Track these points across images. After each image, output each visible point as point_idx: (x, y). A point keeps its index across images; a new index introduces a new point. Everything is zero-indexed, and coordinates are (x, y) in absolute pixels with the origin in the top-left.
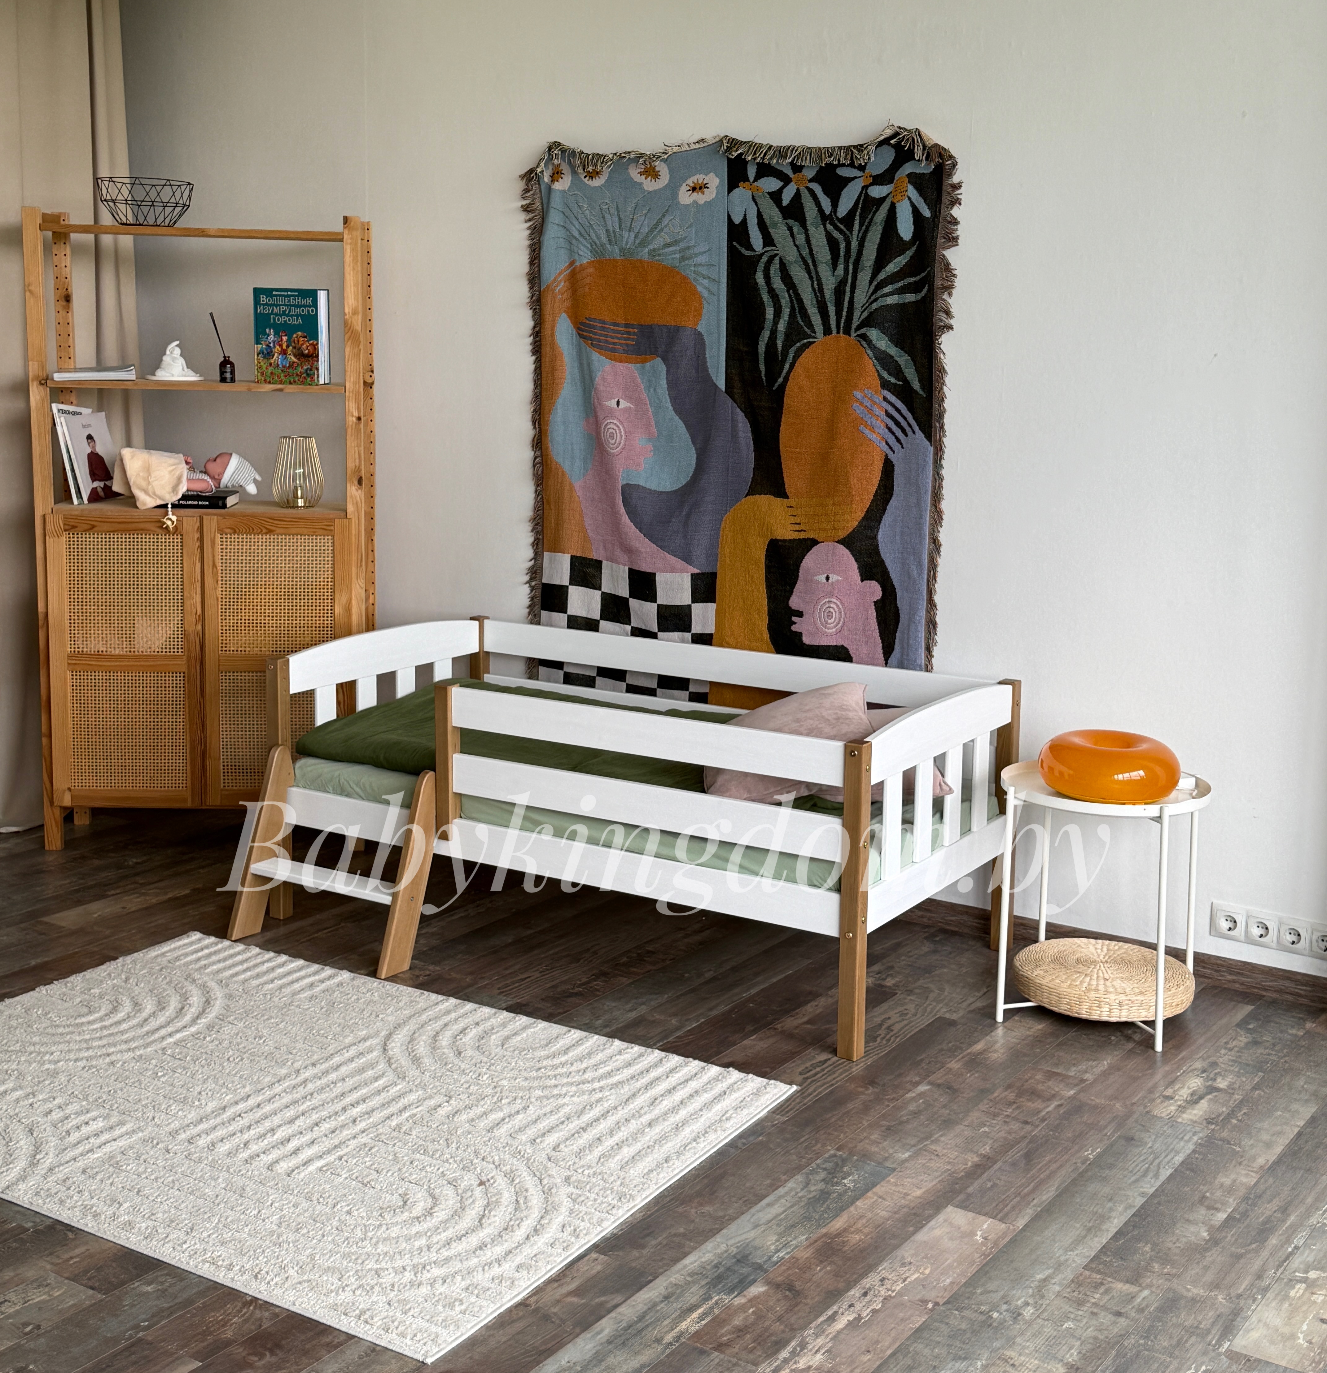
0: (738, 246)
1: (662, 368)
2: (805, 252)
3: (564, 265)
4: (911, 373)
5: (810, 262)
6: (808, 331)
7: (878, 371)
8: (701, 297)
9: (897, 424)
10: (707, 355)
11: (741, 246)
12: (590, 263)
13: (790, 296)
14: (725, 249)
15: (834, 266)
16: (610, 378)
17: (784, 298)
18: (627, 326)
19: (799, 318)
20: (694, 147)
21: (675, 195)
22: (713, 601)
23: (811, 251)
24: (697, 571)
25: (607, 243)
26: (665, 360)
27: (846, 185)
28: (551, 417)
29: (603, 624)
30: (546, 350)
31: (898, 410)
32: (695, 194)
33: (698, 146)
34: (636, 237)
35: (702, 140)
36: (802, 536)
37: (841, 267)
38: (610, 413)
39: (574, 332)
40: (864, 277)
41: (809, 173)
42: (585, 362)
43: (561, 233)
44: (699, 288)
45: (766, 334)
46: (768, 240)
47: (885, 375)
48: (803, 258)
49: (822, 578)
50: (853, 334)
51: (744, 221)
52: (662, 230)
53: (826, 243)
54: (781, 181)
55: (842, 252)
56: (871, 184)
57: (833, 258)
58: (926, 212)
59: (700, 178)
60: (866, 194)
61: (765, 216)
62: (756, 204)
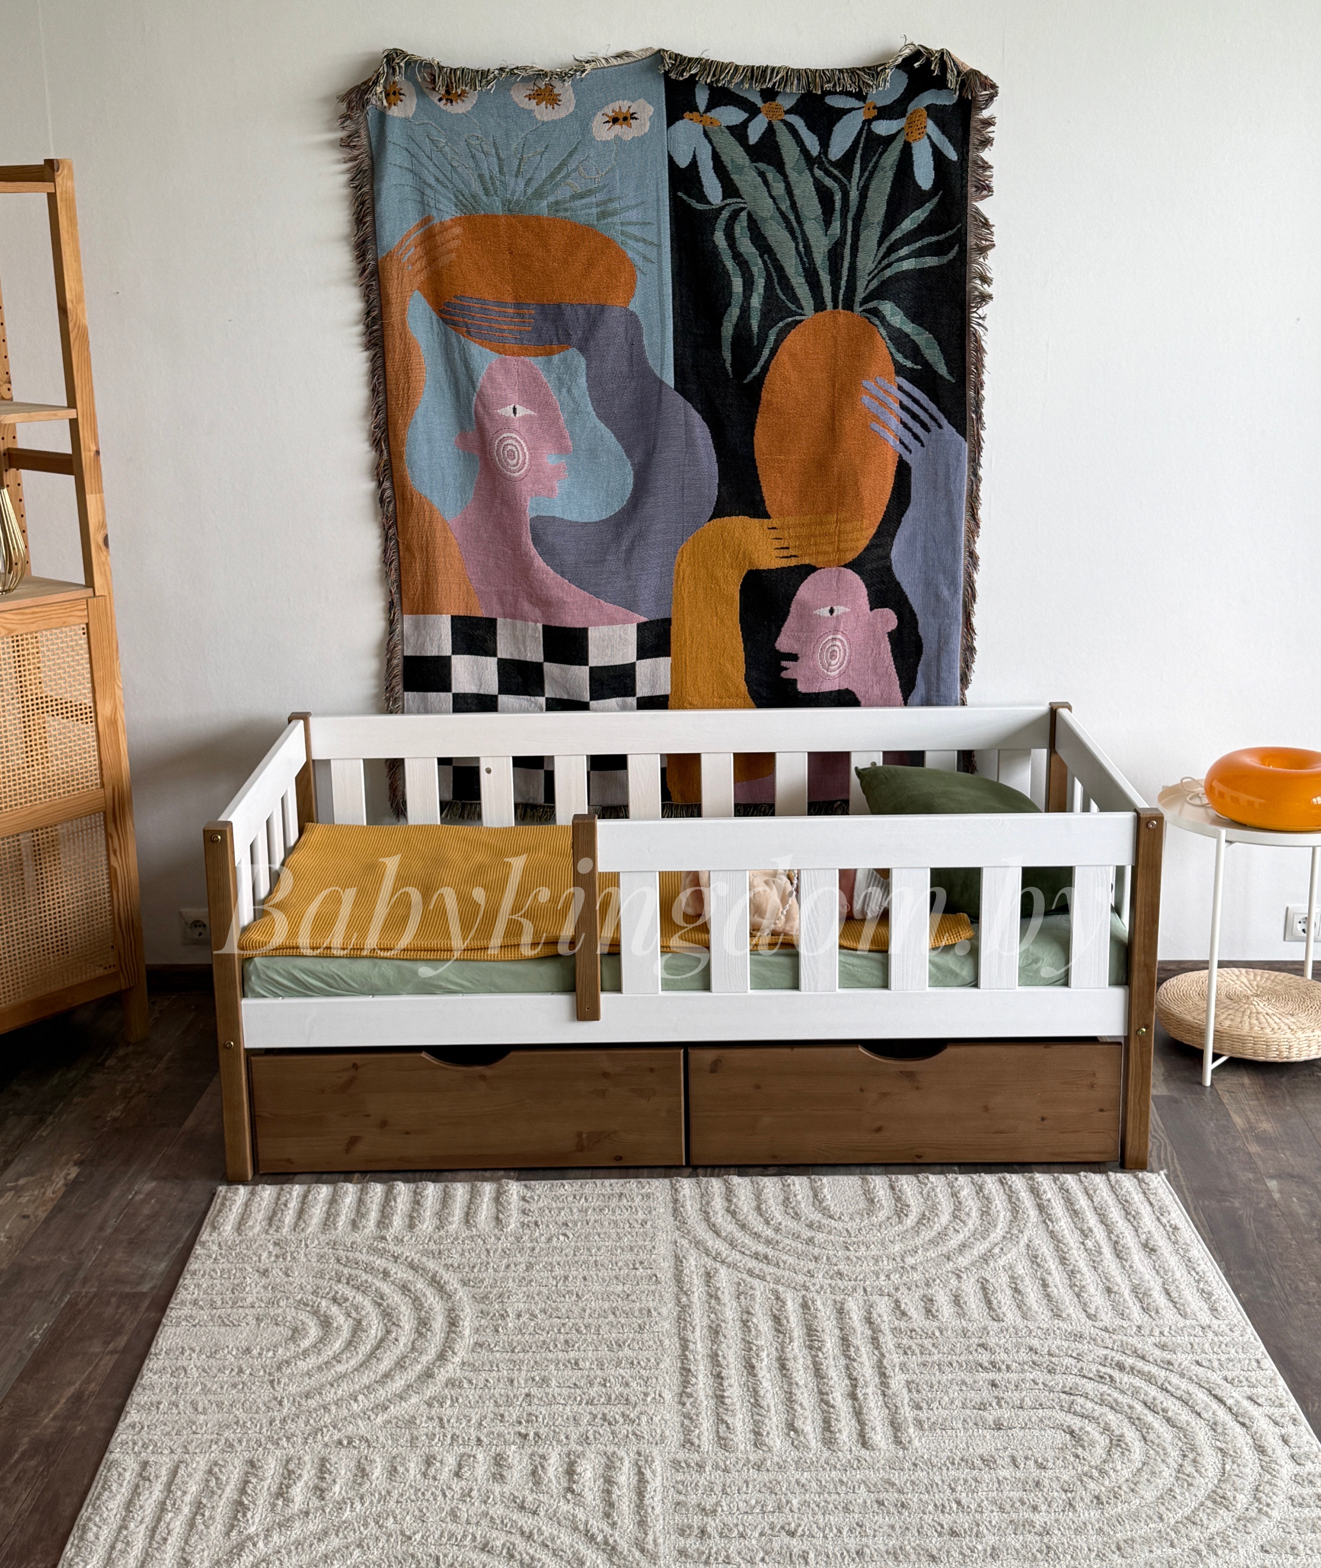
0: (685, 197)
1: (580, 362)
2: (785, 206)
3: (413, 224)
4: (934, 355)
5: (792, 218)
6: (793, 307)
7: (891, 354)
8: (632, 266)
9: (915, 417)
10: (645, 342)
11: (689, 197)
12: (456, 221)
13: (764, 262)
14: (668, 203)
15: (827, 223)
16: (500, 378)
17: (757, 265)
18: (518, 306)
19: (779, 291)
20: (614, 62)
21: (586, 129)
22: (667, 654)
23: (793, 205)
24: (646, 619)
25: (481, 192)
26: (583, 350)
27: (841, 118)
28: (409, 433)
29: (504, 700)
30: (395, 343)
31: (916, 401)
32: (617, 127)
33: (620, 61)
34: (528, 183)
35: (627, 54)
36: (793, 562)
37: (836, 225)
38: (506, 425)
39: (435, 316)
40: (870, 237)
41: (786, 102)
42: (457, 356)
43: (409, 178)
44: (630, 254)
45: (734, 312)
46: (730, 189)
47: (900, 358)
48: (782, 213)
49: (825, 612)
50: (858, 309)
51: (694, 164)
52: (568, 175)
53: (814, 193)
54: (745, 111)
55: (838, 205)
56: (876, 118)
57: (823, 213)
58: (952, 155)
59: (623, 106)
60: (870, 131)
61: (724, 158)
62: (710, 142)
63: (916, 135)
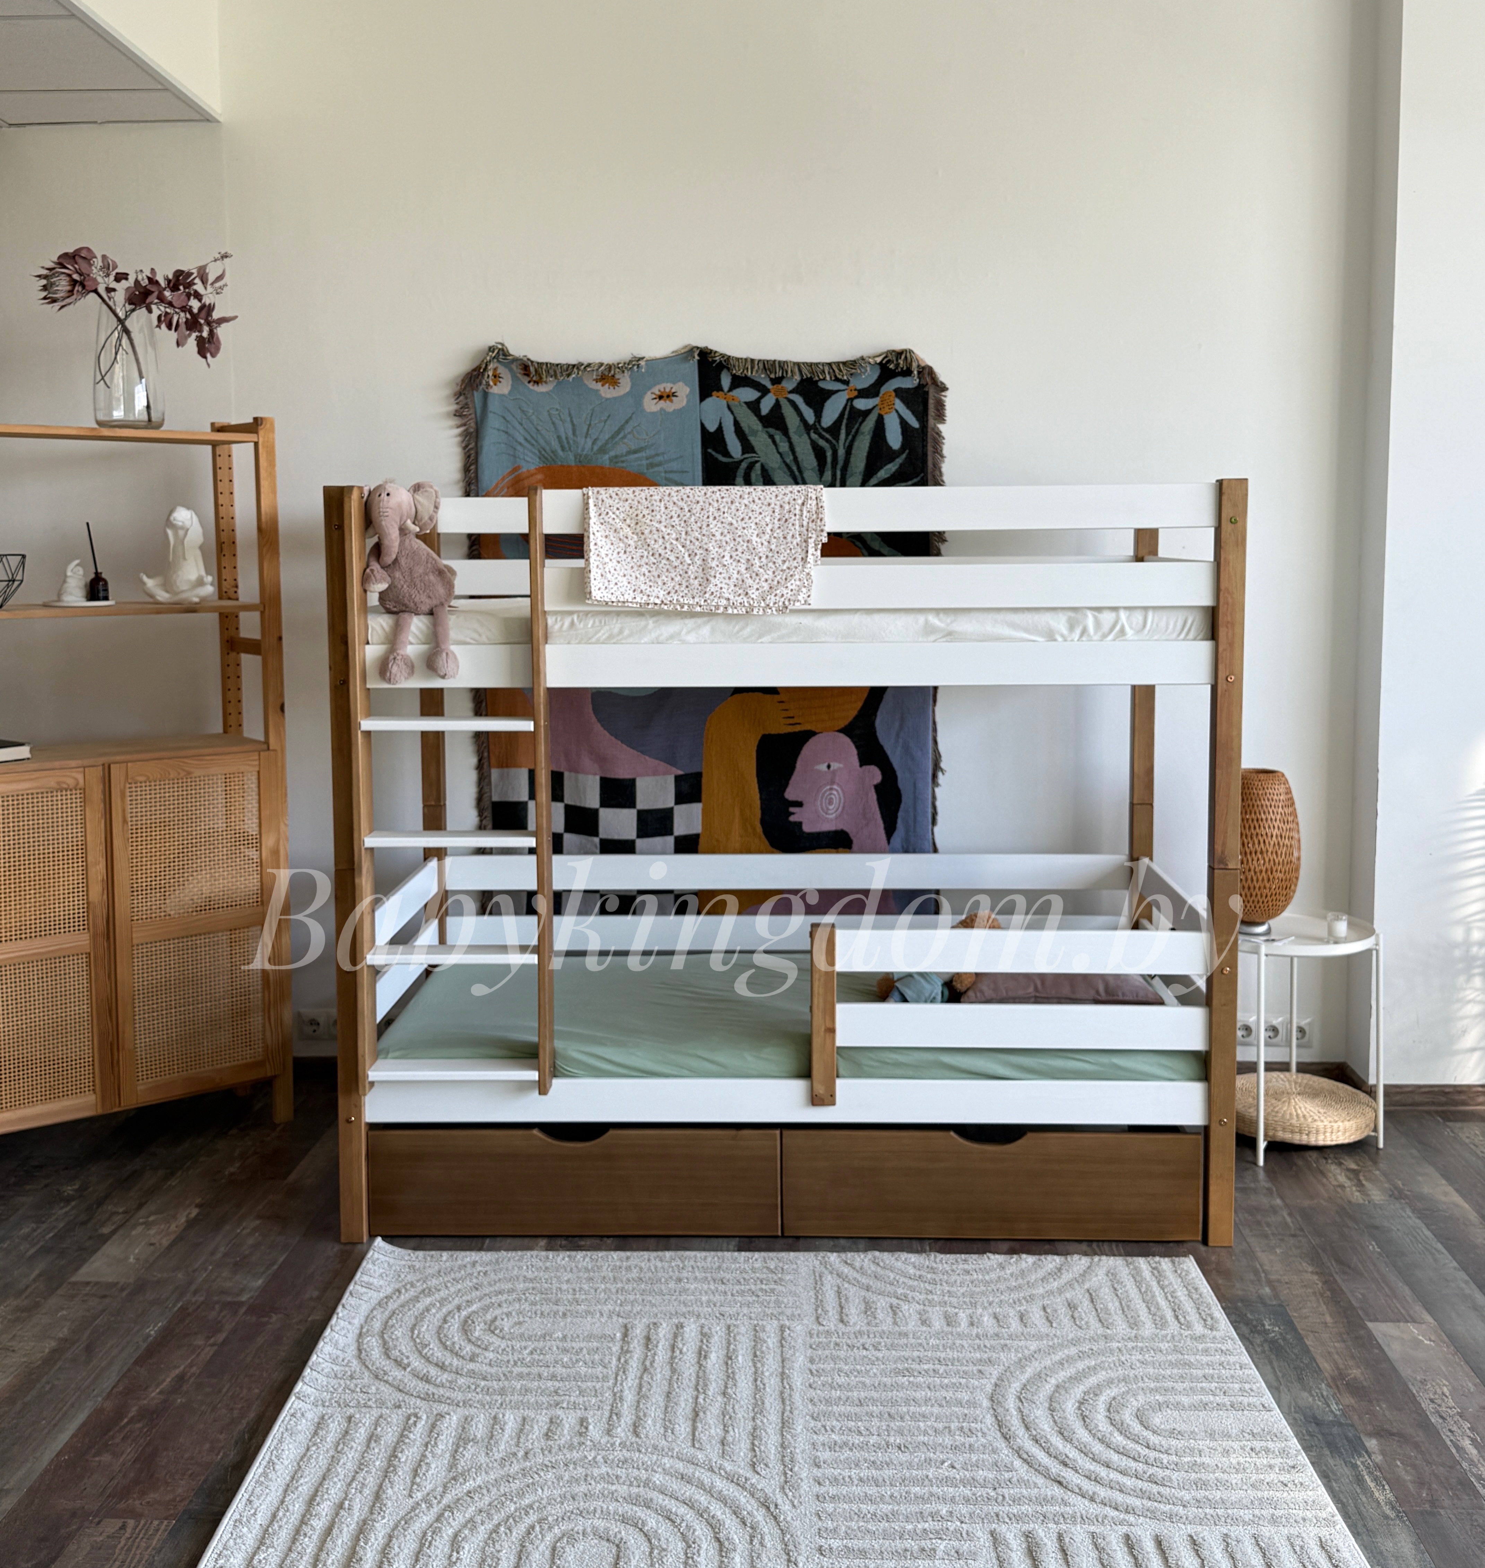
0: (714, 453)
2: (789, 460)
3: (507, 472)
5: (795, 468)
11: (717, 452)
12: (540, 471)
14: (700, 456)
15: (821, 472)
21: (639, 403)
23: (796, 459)
24: (682, 773)
25: (559, 449)
27: (830, 397)
32: (662, 402)
34: (594, 443)
36: (796, 729)
37: (828, 473)
40: (854, 482)
41: (790, 385)
43: (504, 437)
46: (747, 447)
48: (787, 465)
49: (823, 767)
50: (845, 535)
51: (720, 429)
52: (624, 437)
53: (811, 451)
54: (759, 391)
55: (829, 459)
56: (856, 397)
57: (819, 465)
58: (914, 423)
59: (667, 387)
60: (852, 406)
61: (744, 425)
62: (732, 413)
63: (887, 409)
